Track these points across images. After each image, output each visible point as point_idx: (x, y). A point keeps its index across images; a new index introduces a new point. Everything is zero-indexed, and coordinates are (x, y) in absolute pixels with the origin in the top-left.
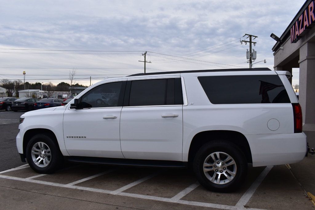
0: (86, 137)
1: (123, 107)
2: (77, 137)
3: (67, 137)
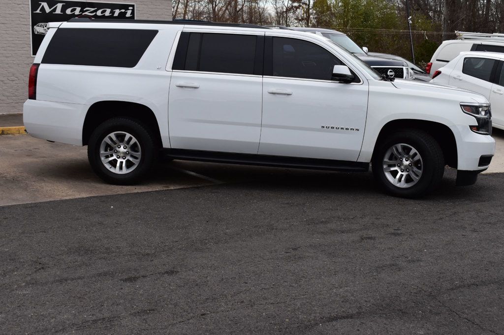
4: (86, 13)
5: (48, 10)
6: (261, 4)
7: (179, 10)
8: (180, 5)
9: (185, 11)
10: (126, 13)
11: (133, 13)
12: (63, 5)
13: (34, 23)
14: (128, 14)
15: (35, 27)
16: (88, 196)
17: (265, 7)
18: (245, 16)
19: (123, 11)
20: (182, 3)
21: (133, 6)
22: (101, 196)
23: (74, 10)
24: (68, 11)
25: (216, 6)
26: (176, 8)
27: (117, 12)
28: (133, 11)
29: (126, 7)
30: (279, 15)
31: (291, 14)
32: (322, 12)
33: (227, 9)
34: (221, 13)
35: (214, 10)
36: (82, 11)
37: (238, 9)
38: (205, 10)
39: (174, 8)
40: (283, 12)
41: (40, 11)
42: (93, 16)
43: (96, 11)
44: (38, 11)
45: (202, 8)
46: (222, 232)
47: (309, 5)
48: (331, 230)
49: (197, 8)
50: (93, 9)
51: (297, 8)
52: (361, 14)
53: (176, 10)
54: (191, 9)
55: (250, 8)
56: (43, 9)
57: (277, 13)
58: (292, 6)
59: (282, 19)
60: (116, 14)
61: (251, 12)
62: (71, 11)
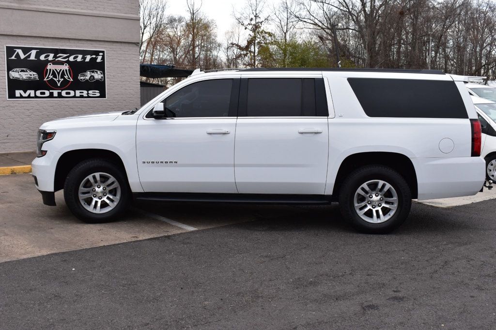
0: (176, 163)
1: (238, 117)
2: (162, 162)
3: (144, 162)
4: (59, 59)
5: (22, 56)
6: (215, 53)
7: (146, 58)
8: (147, 54)
9: (152, 59)
10: (96, 59)
11: (103, 58)
12: (37, 52)
13: (9, 69)
14: (99, 60)
15: (10, 72)
16: (49, 253)
17: (218, 55)
18: (202, 63)
19: (94, 56)
20: (148, 53)
21: (103, 52)
22: (64, 253)
23: (48, 56)
24: (42, 58)
25: (177, 55)
26: (143, 56)
27: (88, 58)
28: (103, 56)
29: (97, 53)
30: (230, 61)
31: (239, 61)
32: (266, 59)
33: (186, 56)
34: (181, 60)
35: (175, 58)
36: (55, 57)
37: (196, 57)
38: (168, 57)
39: (142, 56)
40: (234, 59)
41: (15, 57)
42: (66, 62)
43: (68, 57)
44: (13, 58)
45: (165, 56)
46: (200, 306)
47: (254, 53)
48: (325, 296)
49: (161, 56)
50: (65, 55)
51: (246, 55)
52: (299, 60)
53: (144, 58)
54: (157, 57)
55: (206, 56)
56: (18, 55)
57: (228, 60)
58: (241, 54)
59: (232, 64)
60: (88, 60)
61: (207, 59)
62: (45, 57)
